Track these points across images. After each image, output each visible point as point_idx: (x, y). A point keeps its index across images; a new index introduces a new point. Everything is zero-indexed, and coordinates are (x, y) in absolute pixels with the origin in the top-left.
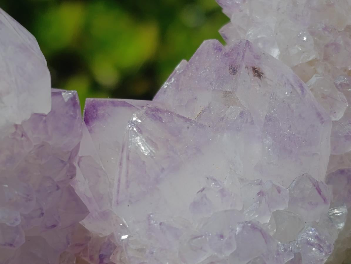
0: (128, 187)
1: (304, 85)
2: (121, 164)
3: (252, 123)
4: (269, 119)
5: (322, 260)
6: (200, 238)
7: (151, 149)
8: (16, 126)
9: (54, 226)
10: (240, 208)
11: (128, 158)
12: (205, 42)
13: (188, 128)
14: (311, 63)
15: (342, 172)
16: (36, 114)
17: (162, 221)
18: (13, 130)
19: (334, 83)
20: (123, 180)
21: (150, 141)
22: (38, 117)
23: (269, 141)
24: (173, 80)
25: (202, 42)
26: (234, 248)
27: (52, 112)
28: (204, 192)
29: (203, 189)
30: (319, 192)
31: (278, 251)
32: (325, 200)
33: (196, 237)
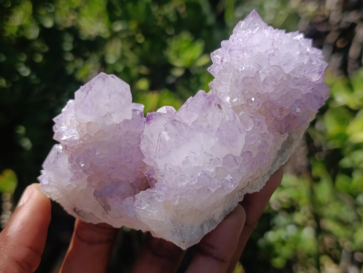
0: (159, 151)
1: (236, 116)
2: (158, 142)
3: (212, 131)
4: (219, 129)
5: (232, 189)
6: (184, 176)
7: (169, 138)
8: (117, 125)
9: (131, 162)
10: (202, 165)
11: (160, 140)
12: (200, 91)
13: (186, 129)
14: (242, 105)
15: (248, 152)
16: (125, 120)
17: (170, 167)
18: (116, 126)
19: (250, 115)
20: (158, 148)
21: (169, 135)
22: (126, 121)
23: (217, 139)
24: (185, 105)
25: (199, 91)
26: (197, 182)
27: (132, 119)
28: (187, 158)
29: (188, 157)
30: (235, 161)
31: (214, 184)
32: (237, 164)
33: (182, 176)
